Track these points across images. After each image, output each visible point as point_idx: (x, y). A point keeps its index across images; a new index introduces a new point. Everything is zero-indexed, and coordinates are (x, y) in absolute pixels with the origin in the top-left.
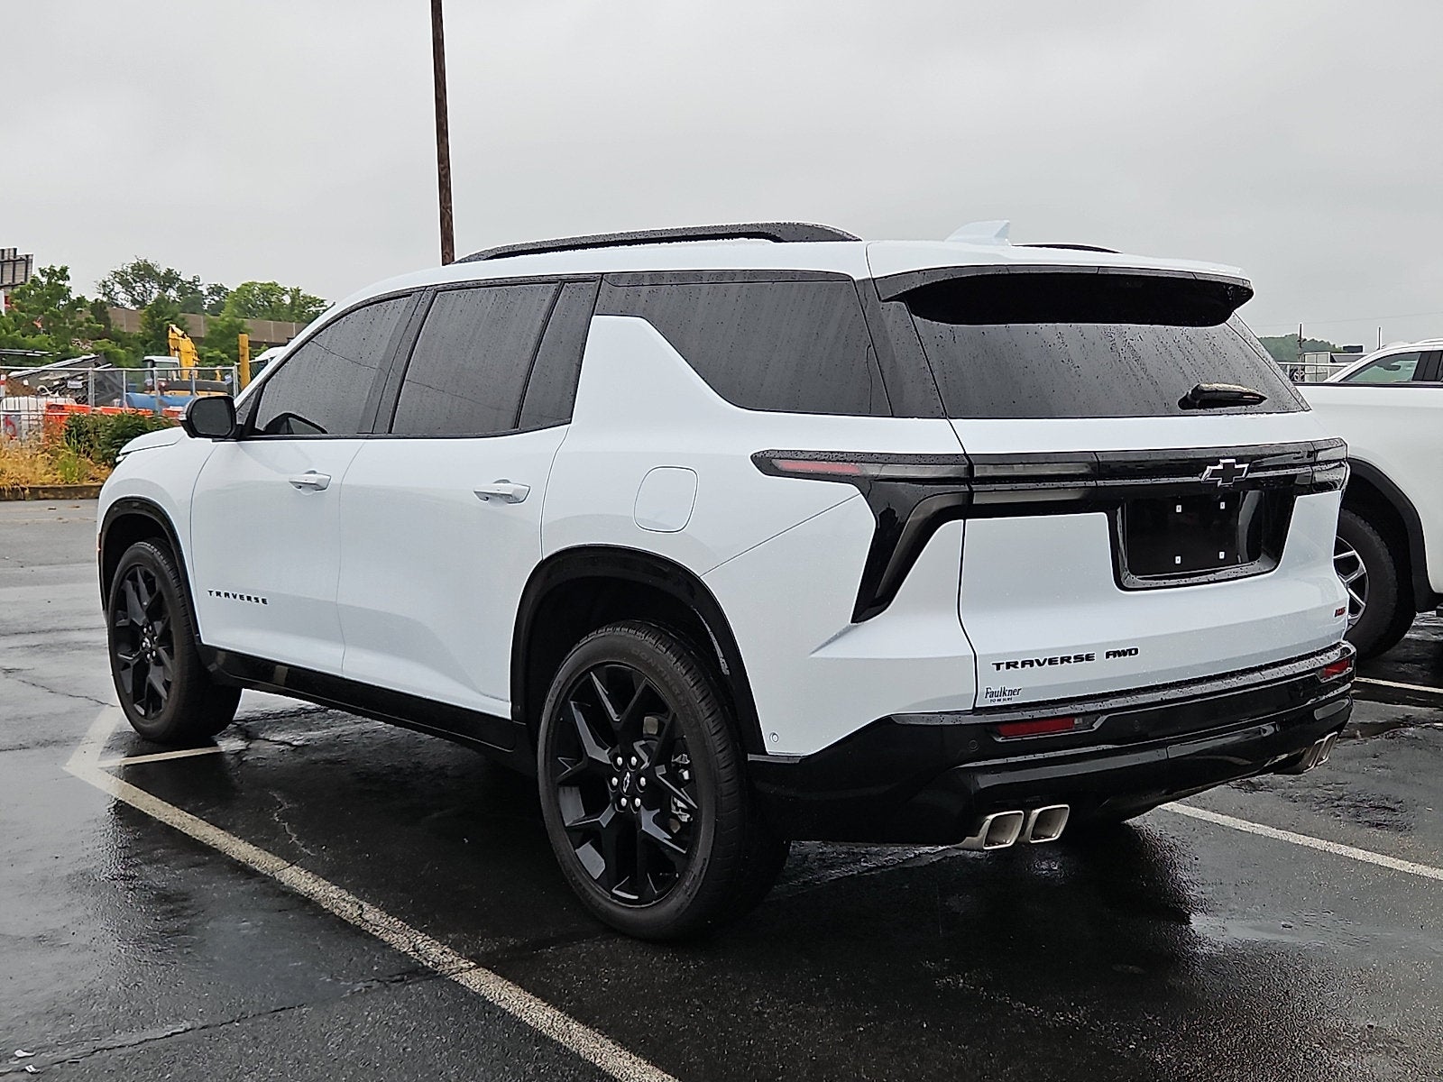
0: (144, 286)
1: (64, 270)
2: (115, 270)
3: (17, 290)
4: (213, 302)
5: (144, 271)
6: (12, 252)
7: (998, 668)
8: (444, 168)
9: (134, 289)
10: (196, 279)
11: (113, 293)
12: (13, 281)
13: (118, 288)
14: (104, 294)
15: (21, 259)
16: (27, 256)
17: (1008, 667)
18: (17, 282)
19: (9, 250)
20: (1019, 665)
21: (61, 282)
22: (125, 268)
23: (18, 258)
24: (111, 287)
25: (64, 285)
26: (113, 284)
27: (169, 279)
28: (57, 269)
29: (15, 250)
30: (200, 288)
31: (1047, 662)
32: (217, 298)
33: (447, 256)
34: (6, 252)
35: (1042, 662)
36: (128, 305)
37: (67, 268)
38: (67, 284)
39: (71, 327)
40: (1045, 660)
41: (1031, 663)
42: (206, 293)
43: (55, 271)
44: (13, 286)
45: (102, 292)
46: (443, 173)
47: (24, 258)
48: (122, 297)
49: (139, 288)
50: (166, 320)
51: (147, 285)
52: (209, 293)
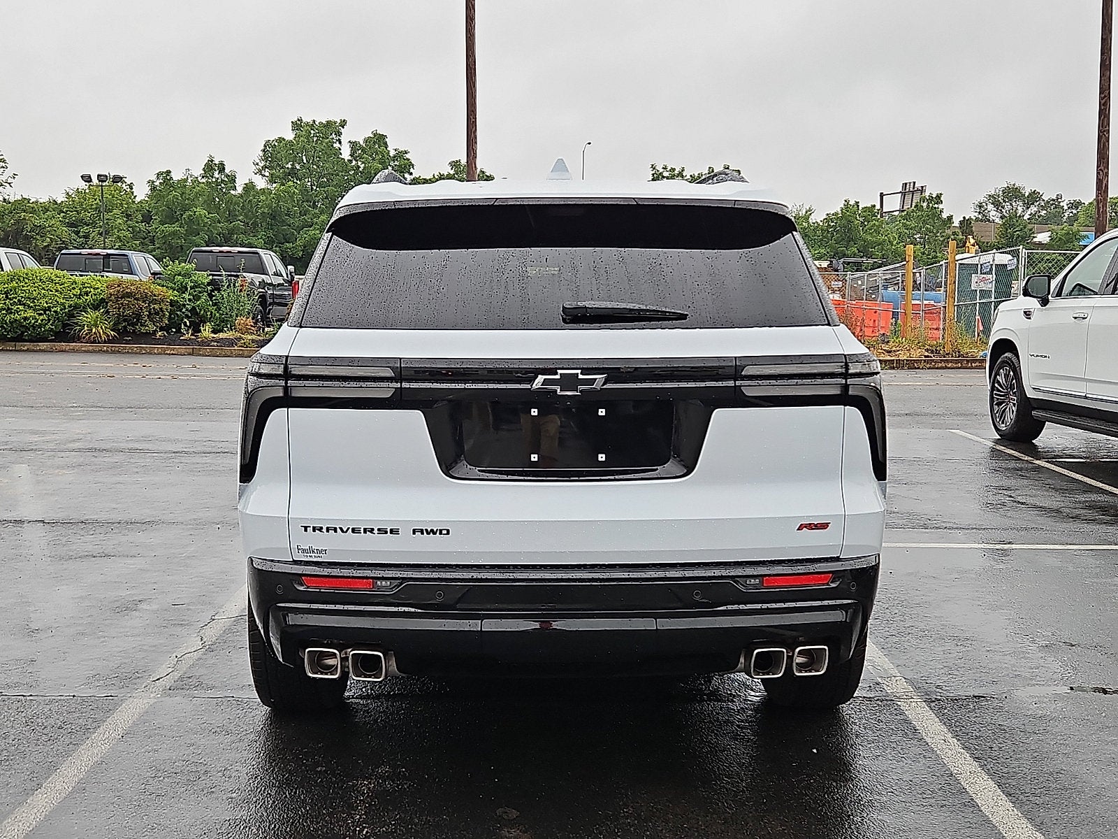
0: (1011, 204)
1: (939, 196)
2: (990, 194)
3: (903, 214)
4: (1071, 214)
5: (1012, 193)
6: (912, 184)
7: (306, 530)
8: (1105, 96)
9: (1003, 207)
10: (1059, 197)
11: (986, 211)
12: (903, 208)
13: (990, 207)
14: (980, 213)
15: (918, 190)
16: (922, 187)
17: (314, 531)
18: (905, 208)
19: (910, 183)
20: (324, 530)
21: (936, 206)
22: (997, 191)
23: (916, 189)
24: (985, 207)
25: (938, 208)
26: (987, 204)
27: (1034, 197)
28: (934, 196)
29: (914, 183)
30: (1062, 204)
31: (350, 530)
32: (1074, 211)
33: (1101, 173)
34: (908, 185)
35: (345, 530)
36: (997, 220)
37: (941, 194)
38: (941, 206)
39: (941, 239)
40: (348, 528)
41: (335, 530)
42: (1066, 207)
43: (932, 197)
44: (903, 211)
45: (978, 211)
46: (1103, 102)
47: (920, 188)
48: (993, 214)
49: (1007, 206)
50: (1017, 231)
51: (1014, 204)
52: (1069, 208)
